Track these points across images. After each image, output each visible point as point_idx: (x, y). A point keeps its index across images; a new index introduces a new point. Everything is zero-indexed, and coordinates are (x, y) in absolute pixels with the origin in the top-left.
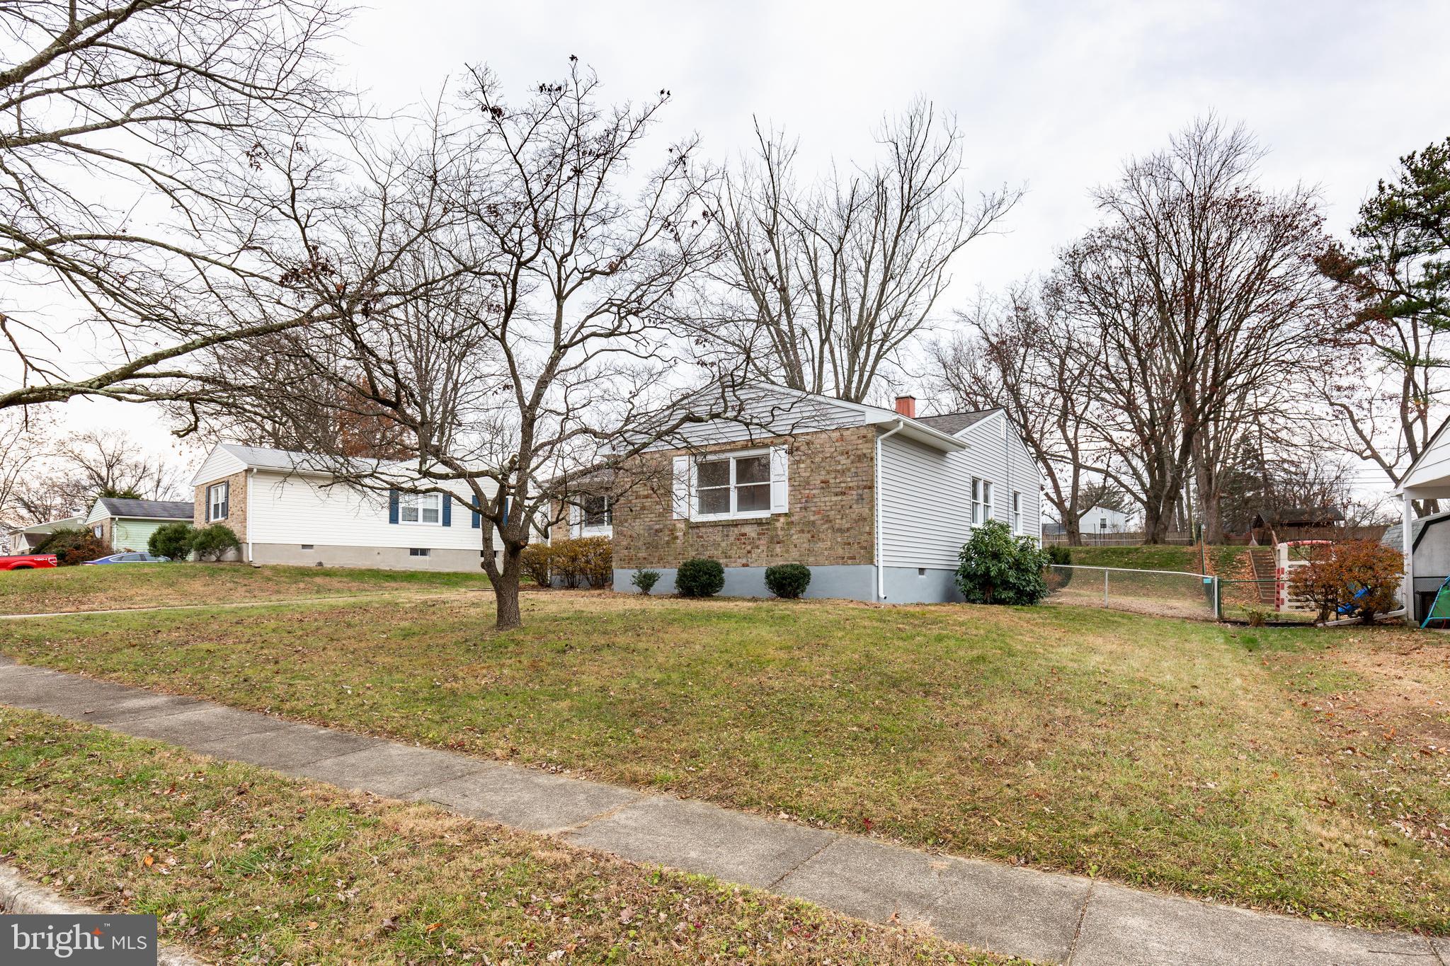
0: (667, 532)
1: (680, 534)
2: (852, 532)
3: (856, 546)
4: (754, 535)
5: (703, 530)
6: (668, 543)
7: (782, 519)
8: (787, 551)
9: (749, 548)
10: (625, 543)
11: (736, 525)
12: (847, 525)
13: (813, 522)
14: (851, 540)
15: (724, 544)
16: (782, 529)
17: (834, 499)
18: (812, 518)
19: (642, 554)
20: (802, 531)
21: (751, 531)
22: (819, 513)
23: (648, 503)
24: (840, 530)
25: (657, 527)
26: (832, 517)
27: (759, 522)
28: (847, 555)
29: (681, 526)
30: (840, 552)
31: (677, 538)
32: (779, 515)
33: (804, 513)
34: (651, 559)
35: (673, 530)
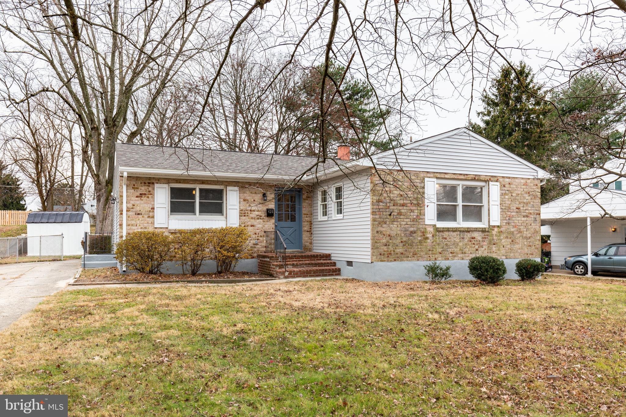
0: (420, 234)
1: (429, 236)
2: (532, 239)
3: (533, 247)
4: (479, 238)
5: (447, 233)
6: (420, 242)
7: (496, 229)
8: (499, 250)
9: (477, 247)
10: (384, 241)
11: (468, 232)
12: (529, 235)
13: (513, 232)
14: (531, 244)
15: (461, 244)
16: (496, 235)
17: (523, 219)
18: (512, 230)
19: (399, 250)
20: (507, 237)
21: (478, 236)
22: (515, 227)
23: (404, 210)
24: (526, 238)
25: (412, 229)
26: (522, 230)
27: (483, 231)
28: (529, 252)
29: (431, 229)
30: (526, 250)
31: (427, 238)
32: (494, 226)
33: (507, 226)
34: (407, 254)
35: (424, 233)
